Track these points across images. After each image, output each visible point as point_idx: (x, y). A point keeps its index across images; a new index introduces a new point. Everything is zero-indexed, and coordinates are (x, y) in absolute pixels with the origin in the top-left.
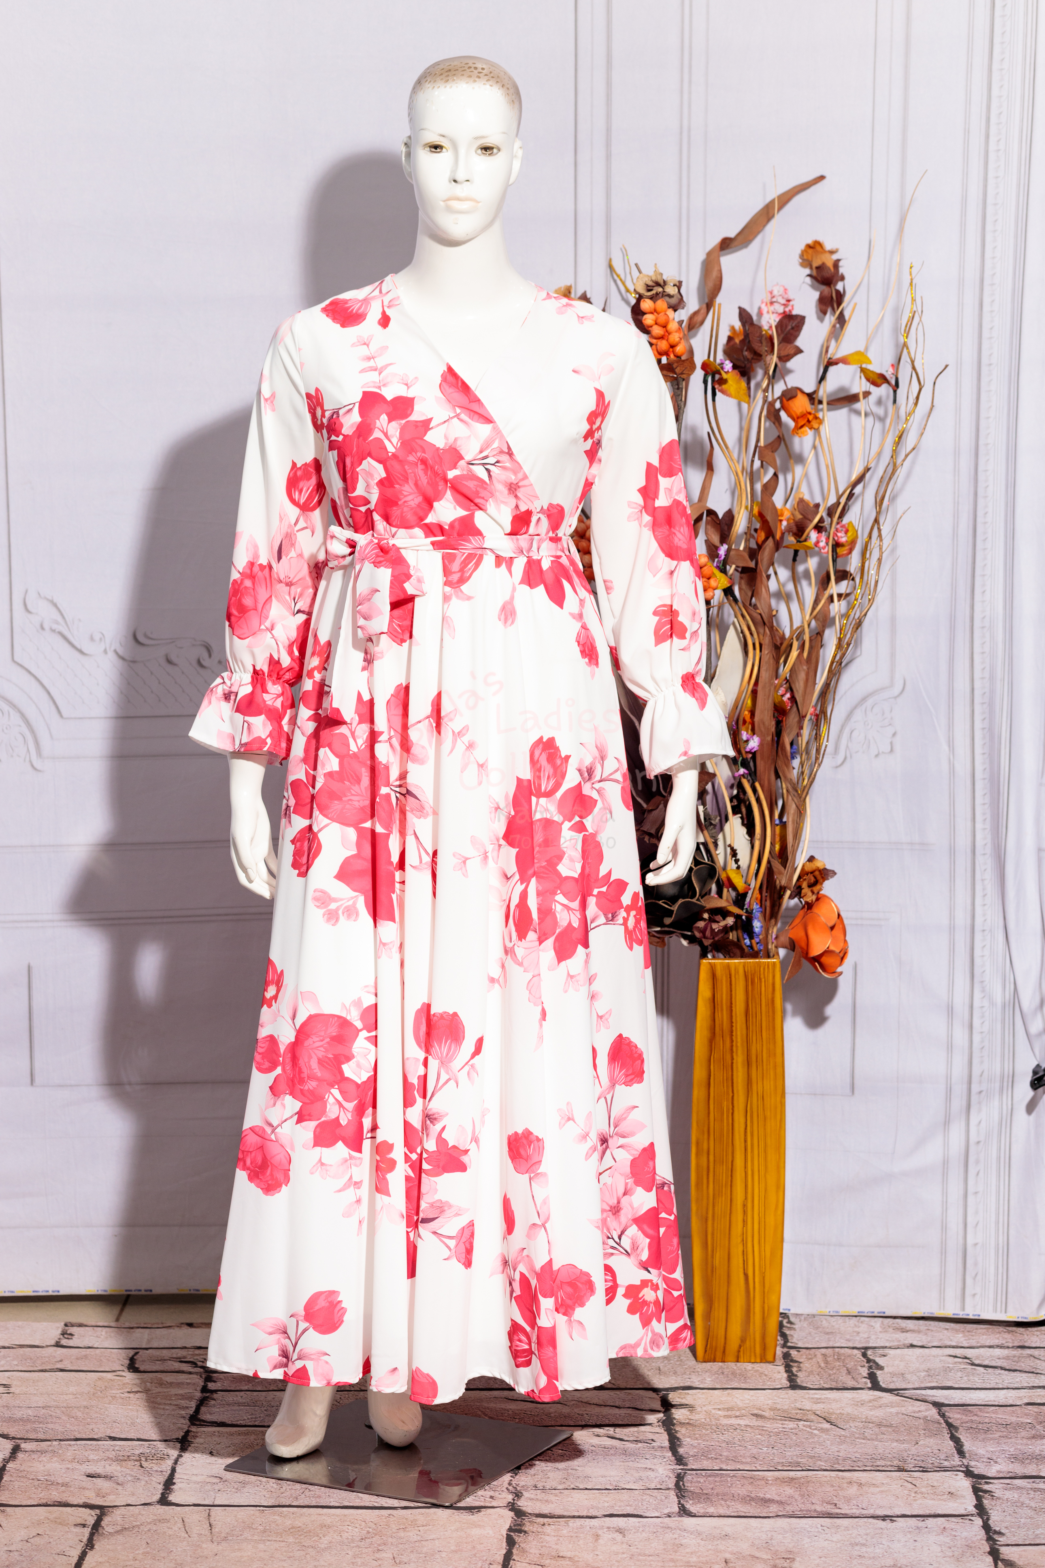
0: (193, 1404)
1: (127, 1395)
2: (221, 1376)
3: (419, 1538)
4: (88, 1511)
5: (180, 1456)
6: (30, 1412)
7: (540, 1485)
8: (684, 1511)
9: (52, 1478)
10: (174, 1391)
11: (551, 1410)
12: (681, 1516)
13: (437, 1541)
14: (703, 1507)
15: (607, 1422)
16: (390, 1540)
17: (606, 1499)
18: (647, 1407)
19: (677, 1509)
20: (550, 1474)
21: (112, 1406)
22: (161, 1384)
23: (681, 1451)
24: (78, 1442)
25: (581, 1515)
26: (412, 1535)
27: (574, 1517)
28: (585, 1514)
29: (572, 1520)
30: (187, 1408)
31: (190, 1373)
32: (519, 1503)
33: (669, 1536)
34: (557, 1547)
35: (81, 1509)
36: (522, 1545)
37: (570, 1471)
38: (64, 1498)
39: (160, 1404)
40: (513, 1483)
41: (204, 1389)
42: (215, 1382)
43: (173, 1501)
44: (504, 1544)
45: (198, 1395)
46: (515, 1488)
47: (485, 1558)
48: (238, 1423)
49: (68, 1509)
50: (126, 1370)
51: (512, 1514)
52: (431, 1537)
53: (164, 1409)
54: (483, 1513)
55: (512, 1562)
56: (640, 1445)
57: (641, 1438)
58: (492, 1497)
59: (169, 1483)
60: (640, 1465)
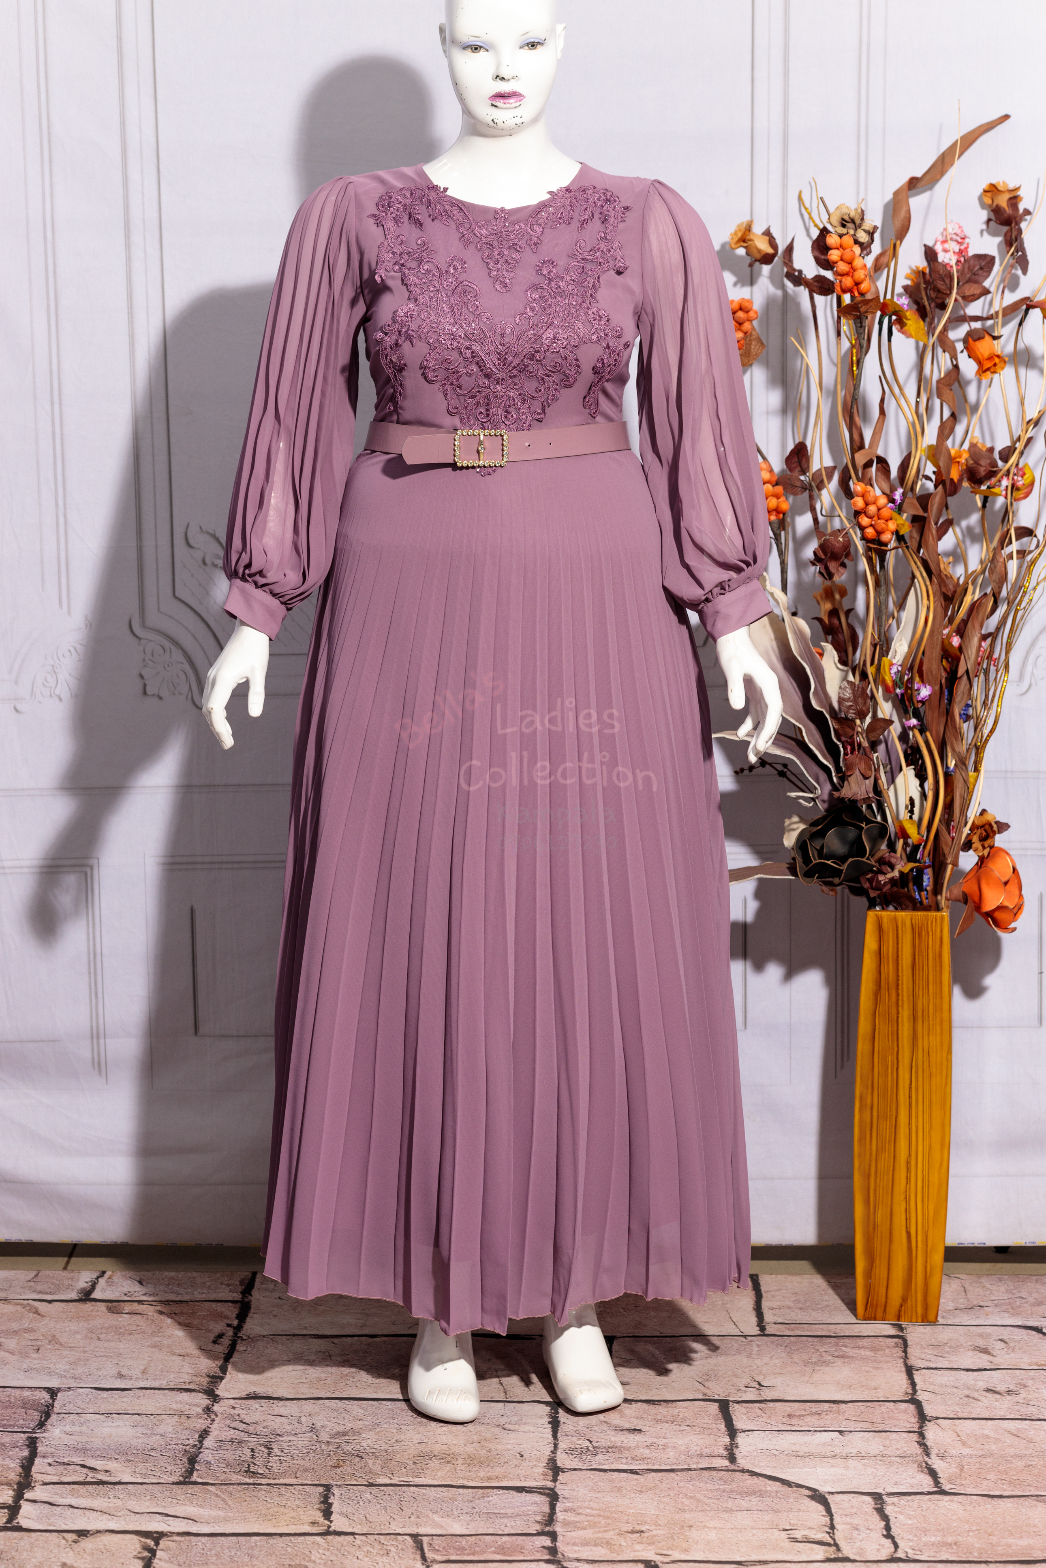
0: (560, 1515)
1: (644, 1529)
2: (538, 1556)
5: (554, 1452)
6: (744, 1504)
7: (184, 1419)
8: (53, 1393)
9: (674, 1427)
10: (588, 1534)
11: (147, 1504)
12: (60, 1388)
14: (34, 1396)
15: (90, 1488)
17: (123, 1406)
18: (37, 1505)
19: (59, 1395)
20: (170, 1429)
21: (653, 1512)
22: (608, 1544)
23: (26, 1453)
24: (669, 1467)
25: (152, 1391)
27: (159, 1389)
28: (149, 1391)
29: (164, 1384)
30: (566, 1511)
31: (578, 1560)
32: (208, 1401)
33: (79, 1370)
34: (182, 1364)
36: (214, 1365)
37: (149, 1432)
38: (653, 1409)
39: (599, 1516)
40: (209, 1422)
41: (553, 1536)
42: (543, 1547)
43: (544, 1406)
44: (230, 1366)
45: (558, 1528)
46: (208, 1416)
47: (250, 1355)
48: (501, 1492)
49: (644, 1399)
50: (660, 1565)
51: (217, 1392)
53: (592, 1509)
54: (245, 1394)
55: (226, 1352)
56: (66, 1460)
57: (61, 1468)
58: (234, 1408)
59: (555, 1424)
60: (76, 1438)
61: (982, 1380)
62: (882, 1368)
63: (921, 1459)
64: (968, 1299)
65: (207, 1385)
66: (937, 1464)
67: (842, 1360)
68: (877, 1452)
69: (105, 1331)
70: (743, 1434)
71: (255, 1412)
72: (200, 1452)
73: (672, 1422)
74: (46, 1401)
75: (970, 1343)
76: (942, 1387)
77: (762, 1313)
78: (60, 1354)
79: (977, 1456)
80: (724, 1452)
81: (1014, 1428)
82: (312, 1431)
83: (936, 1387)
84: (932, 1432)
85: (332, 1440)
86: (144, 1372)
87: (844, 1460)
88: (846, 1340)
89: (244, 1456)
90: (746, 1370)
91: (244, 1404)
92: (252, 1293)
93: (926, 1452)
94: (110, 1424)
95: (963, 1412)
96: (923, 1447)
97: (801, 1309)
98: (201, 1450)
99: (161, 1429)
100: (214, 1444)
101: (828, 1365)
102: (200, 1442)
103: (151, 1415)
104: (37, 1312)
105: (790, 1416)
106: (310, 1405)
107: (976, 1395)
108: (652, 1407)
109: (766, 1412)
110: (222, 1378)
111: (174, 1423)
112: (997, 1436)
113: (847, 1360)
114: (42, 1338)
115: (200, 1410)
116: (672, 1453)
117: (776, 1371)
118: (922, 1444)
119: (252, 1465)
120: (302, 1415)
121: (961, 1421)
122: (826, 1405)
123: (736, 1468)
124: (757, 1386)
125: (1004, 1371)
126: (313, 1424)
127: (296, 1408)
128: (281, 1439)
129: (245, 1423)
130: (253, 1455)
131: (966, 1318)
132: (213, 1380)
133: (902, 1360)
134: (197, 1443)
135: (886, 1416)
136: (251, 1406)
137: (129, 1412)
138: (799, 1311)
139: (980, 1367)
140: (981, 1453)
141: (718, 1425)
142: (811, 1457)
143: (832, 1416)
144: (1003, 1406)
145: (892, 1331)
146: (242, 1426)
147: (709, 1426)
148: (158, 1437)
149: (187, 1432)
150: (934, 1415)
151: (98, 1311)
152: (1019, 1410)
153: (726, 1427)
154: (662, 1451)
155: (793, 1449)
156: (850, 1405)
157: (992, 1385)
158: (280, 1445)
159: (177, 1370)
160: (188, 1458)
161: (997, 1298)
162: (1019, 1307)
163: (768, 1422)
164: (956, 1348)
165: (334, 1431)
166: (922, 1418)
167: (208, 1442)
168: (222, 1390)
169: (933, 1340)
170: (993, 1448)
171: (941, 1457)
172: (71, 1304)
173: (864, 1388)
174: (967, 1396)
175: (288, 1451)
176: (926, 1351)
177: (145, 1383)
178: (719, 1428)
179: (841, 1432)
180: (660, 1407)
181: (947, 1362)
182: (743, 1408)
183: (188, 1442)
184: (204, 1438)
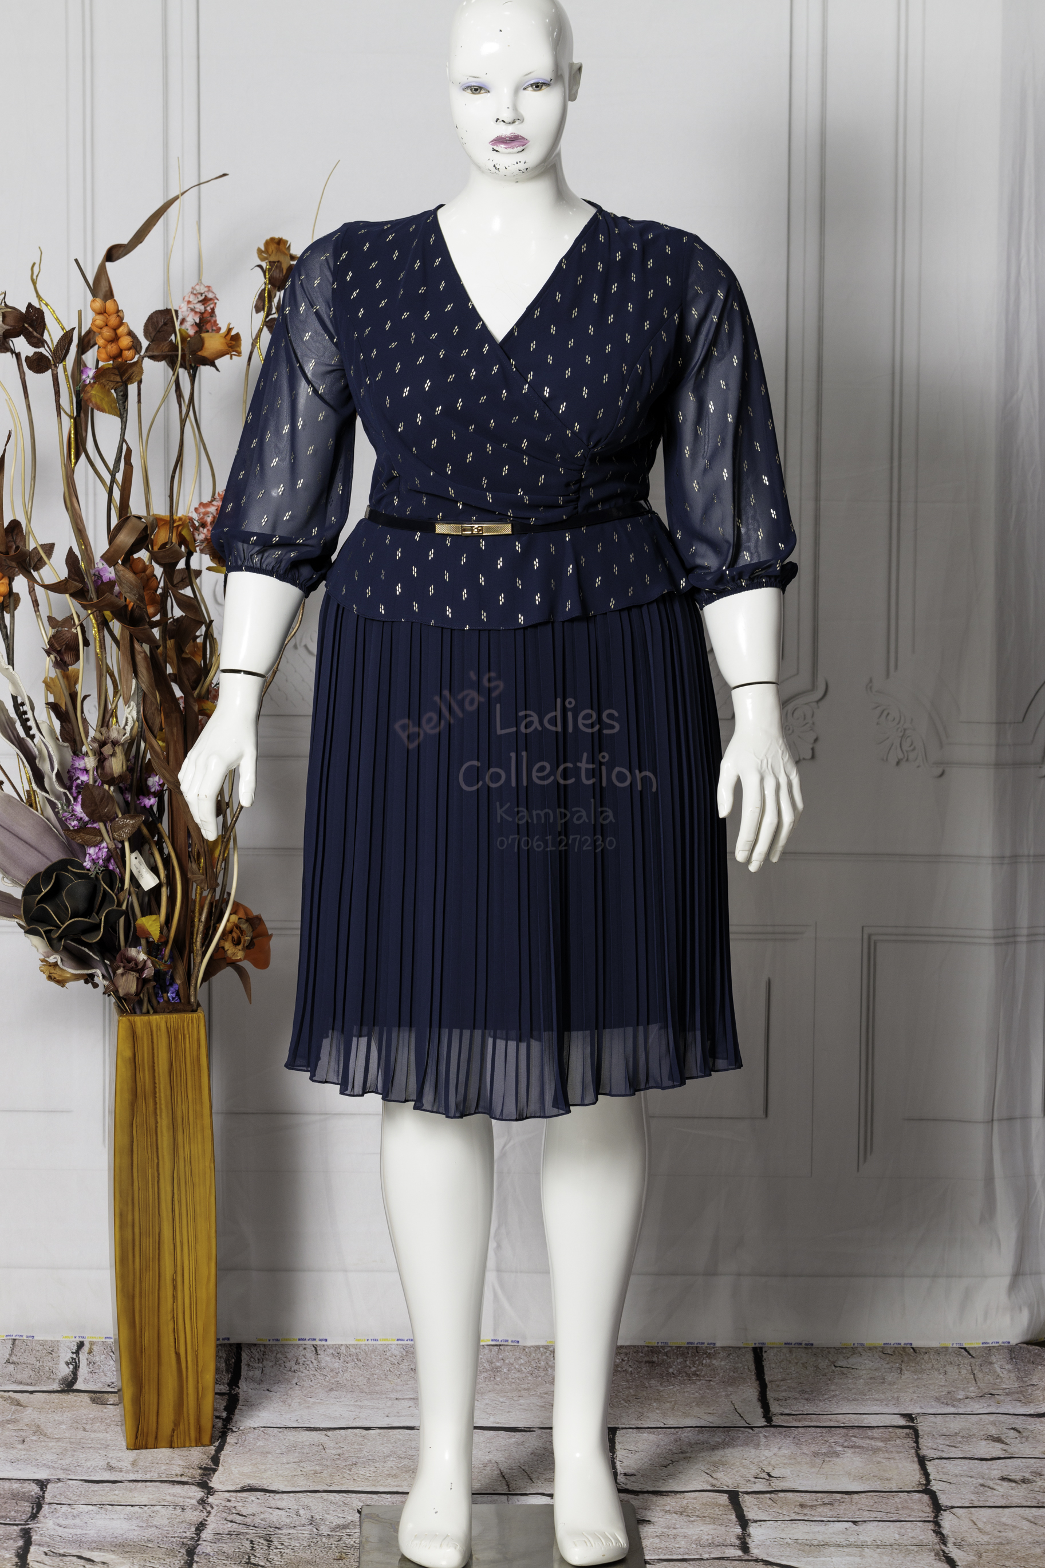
3: (301, 1464)
4: (630, 1488)
7: (179, 1511)
8: (42, 1484)
9: (684, 1518)
12: (49, 1480)
13: (285, 1461)
14: (23, 1488)
16: (329, 1463)
17: (115, 1497)
19: (48, 1486)
23: (20, 1543)
24: (680, 1557)
25: (144, 1483)
26: (308, 1467)
27: (151, 1481)
28: (140, 1484)
32: (203, 1494)
33: (66, 1461)
35: (638, 1490)
37: (144, 1525)
40: (205, 1514)
44: (222, 1458)
46: (204, 1509)
47: (241, 1448)
51: (211, 1485)
52: (290, 1465)
54: (239, 1486)
56: (62, 1552)
57: (58, 1560)
58: (229, 1501)
60: (71, 1531)
61: (997, 1469)
62: (893, 1459)
63: (937, 1547)
64: (979, 1387)
65: (200, 1478)
66: (955, 1553)
67: (853, 1450)
68: (893, 1541)
69: (90, 1422)
70: (754, 1524)
71: (251, 1504)
72: (198, 1545)
73: (681, 1513)
74: (36, 1494)
75: (982, 1433)
76: (956, 1476)
77: (768, 1403)
78: (46, 1446)
79: (994, 1544)
80: (737, 1542)
81: (1031, 1515)
82: (311, 1524)
83: (950, 1477)
84: (947, 1521)
85: (333, 1534)
86: (133, 1464)
87: (860, 1549)
88: (856, 1431)
89: (244, 1547)
90: (756, 1461)
91: (240, 1497)
92: (240, 1385)
93: (943, 1540)
94: (104, 1515)
95: (979, 1501)
96: (939, 1536)
97: (807, 1400)
98: (199, 1543)
99: (156, 1521)
100: (212, 1537)
101: (838, 1456)
102: (198, 1535)
103: (145, 1506)
104: (19, 1404)
105: (802, 1506)
106: (308, 1497)
107: (991, 1484)
108: (659, 1498)
109: (777, 1502)
110: (214, 1471)
111: (168, 1516)
112: (1014, 1524)
113: (857, 1450)
114: (25, 1428)
115: (194, 1502)
116: (683, 1543)
117: (785, 1461)
118: (938, 1532)
119: (252, 1557)
120: (300, 1507)
121: (976, 1509)
122: (838, 1496)
123: (750, 1558)
124: (767, 1477)
125: (1019, 1460)
126: (312, 1517)
127: (294, 1501)
128: (280, 1532)
129: (242, 1515)
130: (252, 1547)
131: (977, 1406)
132: (205, 1472)
133: (913, 1451)
134: (194, 1535)
135: (900, 1506)
136: (247, 1498)
137: (122, 1504)
138: (805, 1402)
139: (994, 1455)
140: (998, 1540)
141: (728, 1516)
142: (826, 1546)
143: (845, 1507)
144: (1019, 1494)
145: (902, 1422)
146: (239, 1519)
147: (719, 1517)
148: (154, 1529)
149: (184, 1525)
150: (950, 1505)
151: (81, 1401)
152: (1035, 1498)
153: (736, 1517)
154: (673, 1540)
155: (807, 1537)
156: (863, 1495)
157: (1007, 1474)
158: (280, 1538)
159: (168, 1461)
160: (187, 1550)
161: (1008, 1387)
162: (1031, 1395)
163: (780, 1511)
164: (968, 1437)
165: (335, 1524)
166: (937, 1508)
167: (204, 1535)
168: (215, 1482)
169: (945, 1430)
170: (1011, 1535)
171: (959, 1546)
172: (54, 1395)
173: (876, 1478)
174: (982, 1485)
175: (288, 1544)
176: (938, 1441)
177: (136, 1475)
178: (730, 1518)
179: (855, 1523)
180: (668, 1497)
181: (960, 1452)
182: (753, 1499)
183: (185, 1535)
184: (201, 1531)
